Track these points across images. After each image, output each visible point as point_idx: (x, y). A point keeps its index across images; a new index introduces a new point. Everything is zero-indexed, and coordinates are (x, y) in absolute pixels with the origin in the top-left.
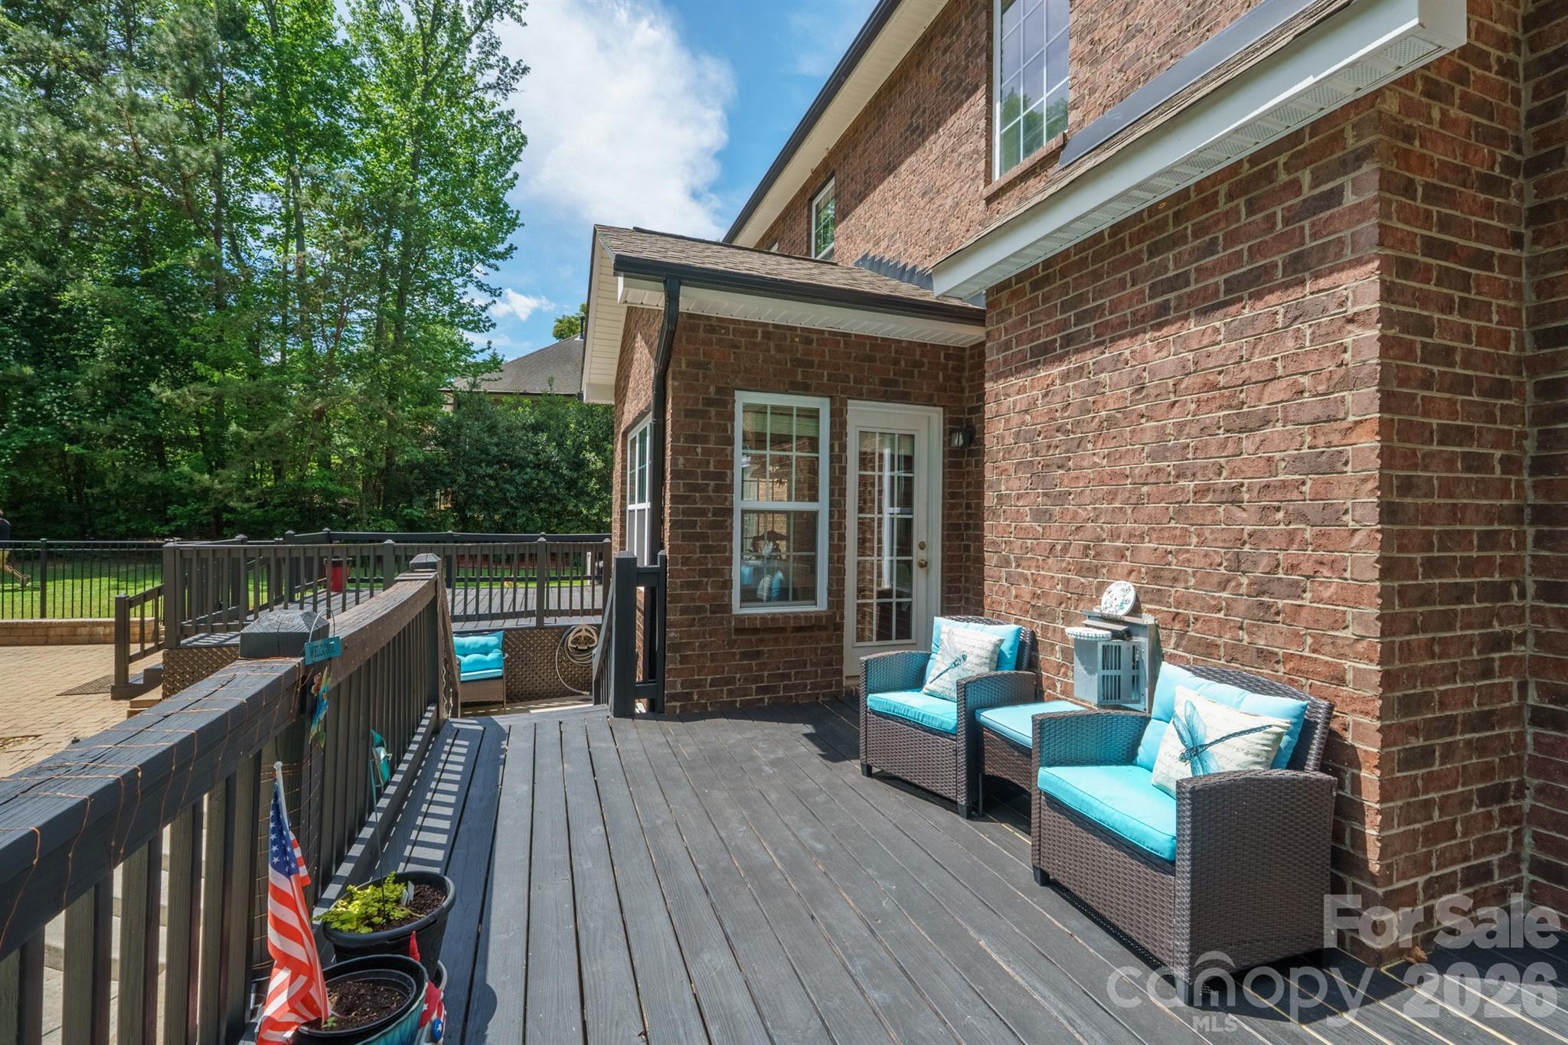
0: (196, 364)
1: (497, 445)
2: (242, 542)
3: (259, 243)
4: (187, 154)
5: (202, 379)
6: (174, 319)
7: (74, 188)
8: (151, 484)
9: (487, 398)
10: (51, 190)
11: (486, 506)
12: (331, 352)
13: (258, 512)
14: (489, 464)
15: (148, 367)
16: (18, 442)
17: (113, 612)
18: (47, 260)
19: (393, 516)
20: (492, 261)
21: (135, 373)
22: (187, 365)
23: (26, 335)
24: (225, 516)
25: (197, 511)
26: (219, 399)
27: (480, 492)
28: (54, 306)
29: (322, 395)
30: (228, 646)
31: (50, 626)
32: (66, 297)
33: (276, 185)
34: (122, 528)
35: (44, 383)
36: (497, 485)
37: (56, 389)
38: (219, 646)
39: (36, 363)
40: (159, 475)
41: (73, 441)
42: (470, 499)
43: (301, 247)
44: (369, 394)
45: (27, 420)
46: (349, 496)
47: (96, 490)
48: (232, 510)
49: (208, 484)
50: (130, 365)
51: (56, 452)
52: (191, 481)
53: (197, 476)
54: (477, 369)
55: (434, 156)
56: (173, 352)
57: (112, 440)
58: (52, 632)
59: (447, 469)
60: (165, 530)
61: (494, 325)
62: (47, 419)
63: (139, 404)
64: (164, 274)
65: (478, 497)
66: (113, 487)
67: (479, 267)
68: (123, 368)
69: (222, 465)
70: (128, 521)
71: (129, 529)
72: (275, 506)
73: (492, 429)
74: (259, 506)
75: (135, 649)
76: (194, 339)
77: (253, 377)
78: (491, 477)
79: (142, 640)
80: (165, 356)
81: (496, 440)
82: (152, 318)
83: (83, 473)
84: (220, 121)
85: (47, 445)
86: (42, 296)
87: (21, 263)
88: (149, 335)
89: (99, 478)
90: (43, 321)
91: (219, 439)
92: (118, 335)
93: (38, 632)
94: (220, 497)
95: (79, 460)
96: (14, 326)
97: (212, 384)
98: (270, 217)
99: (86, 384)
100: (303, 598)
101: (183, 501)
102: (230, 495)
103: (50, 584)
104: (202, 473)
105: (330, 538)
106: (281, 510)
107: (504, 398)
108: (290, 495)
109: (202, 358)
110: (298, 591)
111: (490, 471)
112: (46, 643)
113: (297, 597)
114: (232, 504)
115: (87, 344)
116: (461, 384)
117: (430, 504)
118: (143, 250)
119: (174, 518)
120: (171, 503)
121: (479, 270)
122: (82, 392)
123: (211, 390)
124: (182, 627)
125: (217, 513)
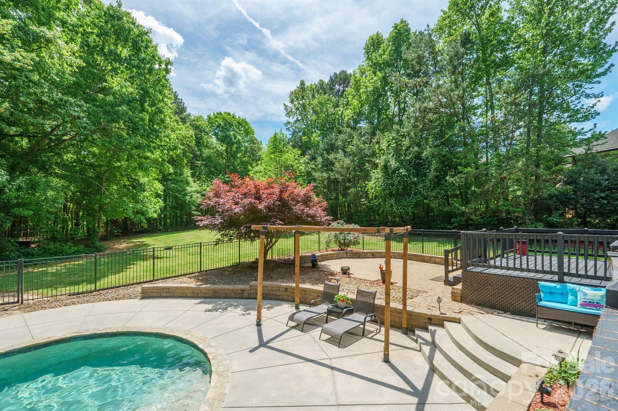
0: (459, 167)
1: (607, 180)
2: (485, 231)
3: (477, 117)
4: (454, 94)
5: (461, 172)
6: (451, 154)
7: (424, 121)
8: (447, 211)
9: (599, 155)
10: (419, 124)
11: (600, 214)
12: (508, 151)
13: (481, 220)
14: (602, 191)
15: (445, 172)
16: (414, 201)
17: (443, 254)
18: (419, 145)
19: (541, 221)
20: (595, 80)
21: (441, 175)
22: (456, 168)
23: (415, 169)
24: (470, 222)
25: (461, 220)
26: (466, 179)
27: (596, 207)
28: (420, 158)
29: (506, 170)
30: (484, 273)
31: (425, 256)
32: (423, 155)
33: (482, 92)
34: (439, 226)
35: (419, 182)
36: (609, 202)
37: (422, 183)
38: (481, 273)
39: (417, 177)
40: (449, 208)
41: (426, 199)
42: (589, 211)
43: (493, 113)
44: (526, 165)
45: (415, 195)
46: (518, 212)
47: (432, 214)
48: (472, 220)
49: (464, 210)
50: (440, 172)
51: (422, 203)
52: (459, 209)
53: (461, 208)
54: (588, 141)
55: (554, 43)
56: (451, 165)
57: (436, 198)
58: (425, 258)
59: (573, 196)
60: (451, 227)
61: (598, 114)
62: (420, 193)
63: (443, 185)
64: (448, 139)
65: (595, 210)
66: (436, 213)
67: (588, 85)
68: (438, 174)
69: (467, 203)
70: (440, 224)
71: (441, 227)
72: (487, 218)
73: (603, 171)
74: (482, 218)
75: (450, 268)
76: (458, 158)
77: (477, 168)
78: (603, 198)
79: (453, 266)
80: (450, 167)
81: (606, 177)
82: (445, 155)
83: (428, 209)
84: (462, 78)
85: (420, 201)
86: (418, 156)
87: (413, 148)
88: (445, 161)
89: (432, 210)
90: (419, 163)
91: (466, 193)
92: (436, 163)
93: (422, 258)
94: (468, 215)
95: (428, 204)
96: (412, 167)
97: (464, 174)
98: (481, 106)
99: (429, 181)
100: (508, 257)
101: (456, 217)
102: (471, 214)
103: (424, 243)
104: (462, 206)
105: (517, 231)
106: (490, 219)
107: (611, 153)
108: (493, 213)
109: (460, 165)
110: (506, 253)
111: (603, 195)
112: (424, 262)
113: (505, 256)
114: (472, 217)
115: (429, 168)
116: (579, 151)
117: (562, 215)
118: (441, 134)
119: (454, 222)
120: (452, 217)
121: (588, 88)
122: (428, 183)
123: (464, 176)
124: (468, 263)
125: (466, 221)
